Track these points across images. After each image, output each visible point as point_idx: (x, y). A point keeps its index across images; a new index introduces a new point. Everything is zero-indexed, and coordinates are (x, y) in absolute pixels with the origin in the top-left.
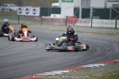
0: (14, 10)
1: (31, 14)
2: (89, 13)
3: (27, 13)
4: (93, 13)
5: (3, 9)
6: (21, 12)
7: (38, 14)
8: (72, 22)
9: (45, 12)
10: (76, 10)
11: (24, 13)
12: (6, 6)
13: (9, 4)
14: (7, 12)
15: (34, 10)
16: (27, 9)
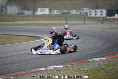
1: (99, 15)
3: (96, 15)
5: (80, 13)
7: (104, 15)
11: (93, 15)
12: (83, 10)
13: (85, 9)
15: (101, 12)
16: (96, 12)
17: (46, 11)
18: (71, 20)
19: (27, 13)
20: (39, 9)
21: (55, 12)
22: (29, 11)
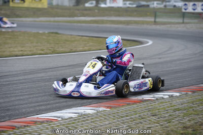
0: (179, 7)
1: (199, 10)
3: (194, 10)
5: (165, 6)
6: (186, 8)
11: (190, 9)
12: (169, 2)
14: (170, 9)
16: (194, 5)
17: (119, 3)
21: (127, 4)
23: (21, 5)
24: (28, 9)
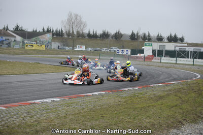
0: (116, 51)
1: (125, 53)
2: (163, 53)
3: (123, 53)
4: (165, 53)
7: (129, 53)
8: (150, 59)
9: (134, 52)
10: (154, 51)
11: (120, 53)
12: (112, 48)
14: (112, 52)
15: (127, 51)
17: (83, 48)
18: (103, 56)
19: (67, 48)
20: (77, 46)
21: (90, 49)
22: (68, 47)
23: (31, 48)
24: (34, 50)
